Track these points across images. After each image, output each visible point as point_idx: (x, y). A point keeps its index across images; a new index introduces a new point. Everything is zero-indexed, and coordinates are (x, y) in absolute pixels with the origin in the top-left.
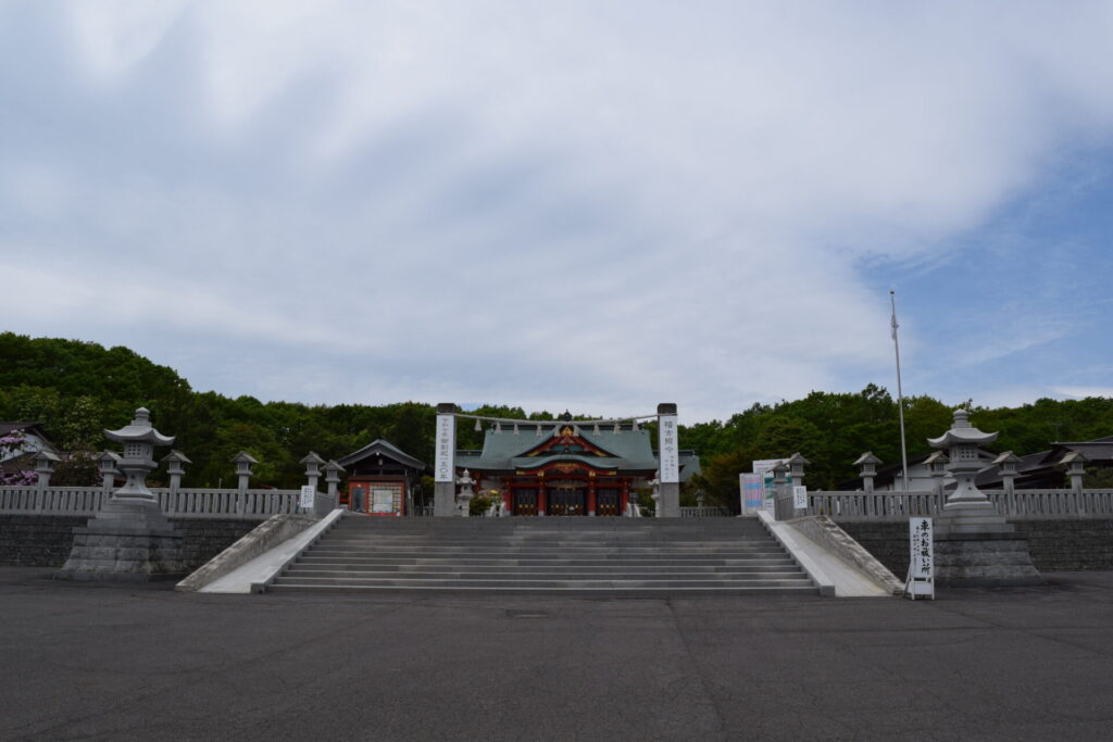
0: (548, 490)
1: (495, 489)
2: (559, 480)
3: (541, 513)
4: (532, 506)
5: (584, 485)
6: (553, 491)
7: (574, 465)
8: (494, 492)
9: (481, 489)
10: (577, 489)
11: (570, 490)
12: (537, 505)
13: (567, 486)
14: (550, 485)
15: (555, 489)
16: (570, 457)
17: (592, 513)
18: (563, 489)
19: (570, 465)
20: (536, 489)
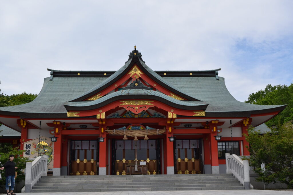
0: (113, 140)
1: (45, 140)
2: (127, 126)
3: (103, 170)
4: (92, 161)
5: (159, 132)
6: (119, 142)
7: (147, 103)
8: (43, 143)
9: (27, 140)
10: (151, 138)
11: (141, 139)
12: (98, 160)
13: (137, 134)
14: (114, 132)
15: (121, 138)
16: (142, 92)
17: (171, 169)
18: (131, 138)
19: (141, 103)
20: (96, 139)
